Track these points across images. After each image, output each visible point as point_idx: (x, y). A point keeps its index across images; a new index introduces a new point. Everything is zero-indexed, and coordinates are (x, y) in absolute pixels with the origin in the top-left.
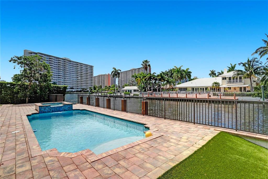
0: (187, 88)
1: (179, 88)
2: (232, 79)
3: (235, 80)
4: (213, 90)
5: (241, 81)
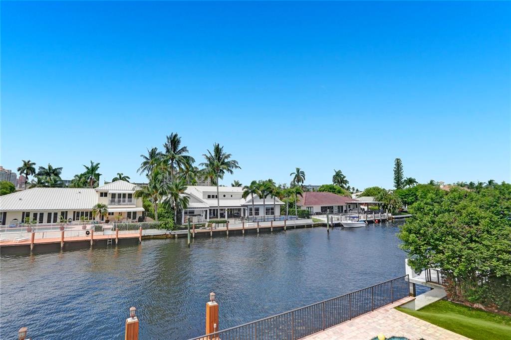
0: (5, 213)
2: (117, 196)
3: (122, 199)
4: (78, 216)
5: (131, 201)
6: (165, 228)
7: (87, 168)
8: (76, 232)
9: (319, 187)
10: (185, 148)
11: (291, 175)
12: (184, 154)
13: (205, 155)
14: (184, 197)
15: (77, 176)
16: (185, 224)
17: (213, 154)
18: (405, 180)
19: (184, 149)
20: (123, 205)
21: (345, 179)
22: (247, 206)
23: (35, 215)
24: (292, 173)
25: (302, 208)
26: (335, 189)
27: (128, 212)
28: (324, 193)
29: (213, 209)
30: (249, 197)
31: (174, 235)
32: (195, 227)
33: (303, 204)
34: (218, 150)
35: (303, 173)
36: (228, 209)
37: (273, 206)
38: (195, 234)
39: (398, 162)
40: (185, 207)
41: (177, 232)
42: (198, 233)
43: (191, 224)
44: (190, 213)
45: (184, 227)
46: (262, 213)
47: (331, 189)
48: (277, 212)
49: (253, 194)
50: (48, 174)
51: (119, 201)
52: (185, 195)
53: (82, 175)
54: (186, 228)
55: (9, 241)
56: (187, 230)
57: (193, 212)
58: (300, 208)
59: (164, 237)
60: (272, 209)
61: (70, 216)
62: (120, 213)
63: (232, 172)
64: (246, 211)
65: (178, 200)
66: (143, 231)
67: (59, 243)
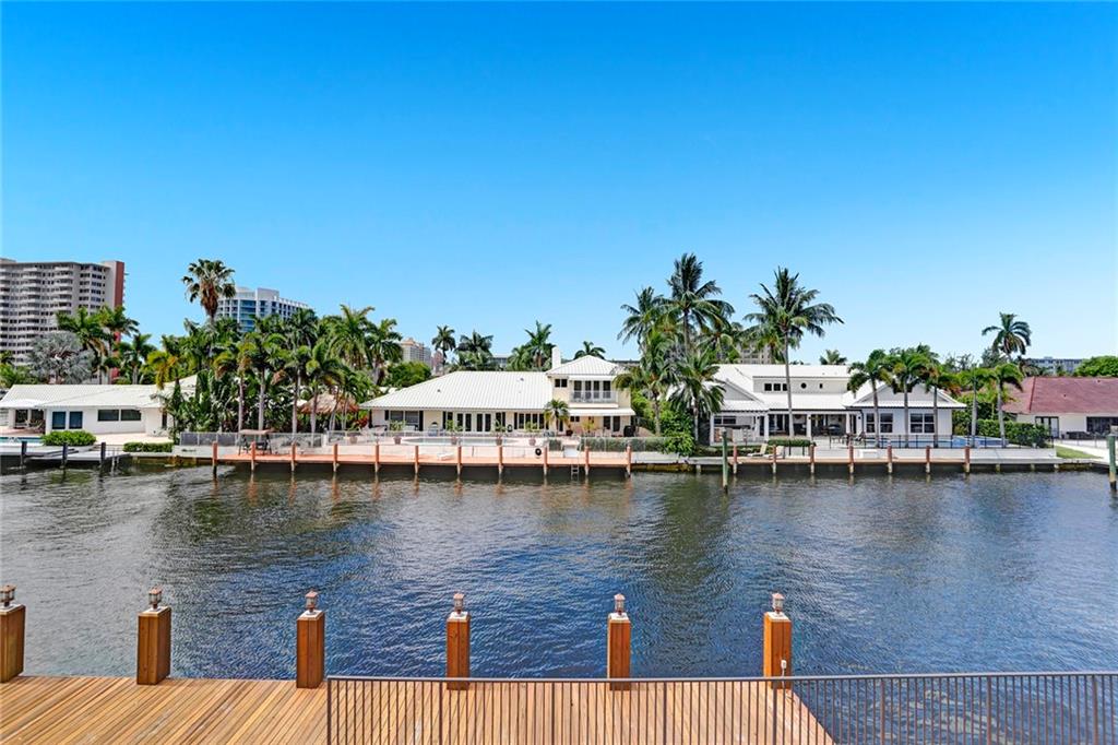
0: (421, 412)
1: (387, 412)
2: (583, 385)
3: (592, 392)
4: (521, 421)
5: (608, 396)
6: (677, 452)
7: (532, 335)
8: (520, 449)
9: (1080, 365)
10: (711, 283)
11: (985, 331)
12: (711, 296)
13: (756, 296)
14: (714, 389)
15: (516, 349)
16: (716, 444)
17: (775, 293)
19: (710, 287)
20: (596, 402)
22: (859, 409)
23: (460, 416)
24: (989, 329)
25: (1021, 420)
27: (605, 417)
28: (1100, 380)
29: (778, 415)
30: (866, 389)
31: (694, 466)
32: (738, 451)
33: (1024, 408)
34: (785, 282)
35: (1023, 326)
37: (932, 411)
38: (739, 466)
40: (716, 409)
41: (701, 461)
42: (744, 465)
43: (729, 444)
44: (726, 421)
45: (715, 450)
46: (900, 427)
48: (944, 426)
49: (877, 381)
50: (473, 348)
51: (588, 396)
52: (715, 384)
53: (523, 347)
54: (718, 453)
55: (429, 457)
56: (722, 458)
57: (733, 420)
58: (1014, 419)
59: (675, 468)
60: (929, 418)
61: (510, 421)
62: (590, 418)
63: (820, 331)
64: (859, 422)
65: (701, 395)
66: (633, 454)
67: (495, 467)
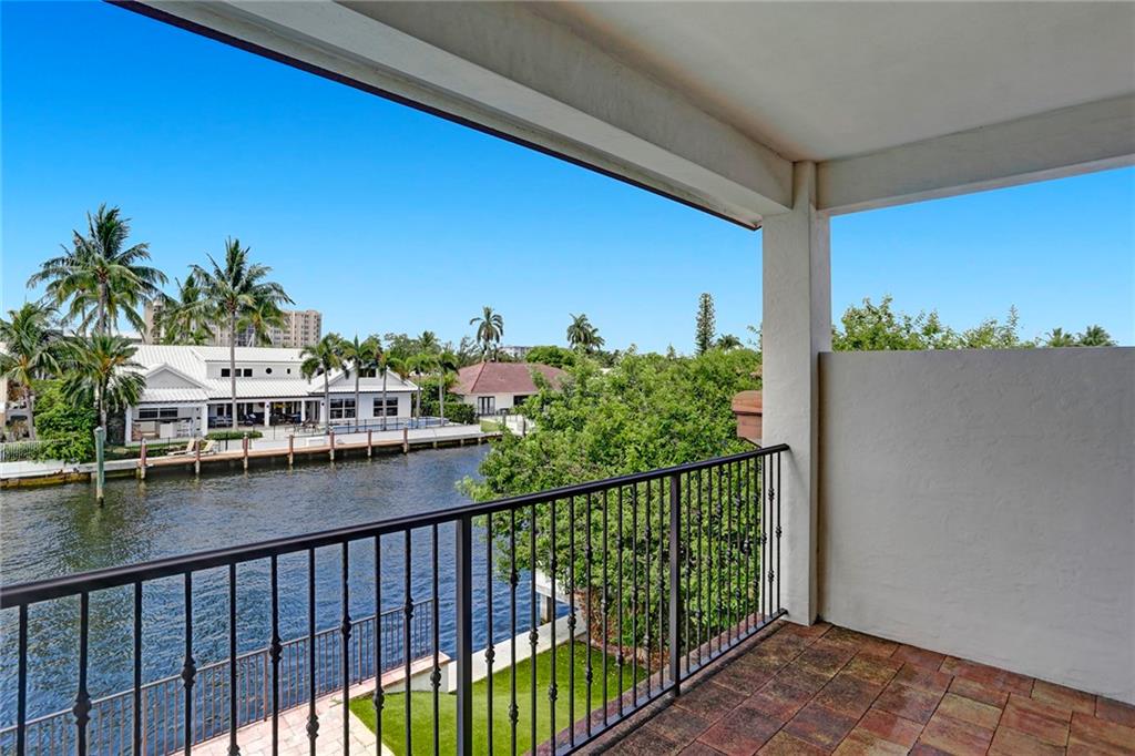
6: (59, 458)
9: (528, 352)
10: (141, 246)
11: (471, 323)
12: (137, 262)
14: (131, 376)
17: (224, 267)
18: (719, 340)
21: (596, 335)
22: (322, 395)
24: (475, 319)
25: (463, 401)
26: (561, 357)
28: (532, 365)
29: (248, 404)
31: (88, 474)
33: (469, 390)
34: (235, 256)
35: (498, 318)
36: (272, 403)
38: (148, 469)
39: (706, 301)
40: (132, 400)
42: (155, 467)
47: (554, 357)
48: (404, 409)
57: (174, 412)
59: (56, 480)
60: (393, 402)
